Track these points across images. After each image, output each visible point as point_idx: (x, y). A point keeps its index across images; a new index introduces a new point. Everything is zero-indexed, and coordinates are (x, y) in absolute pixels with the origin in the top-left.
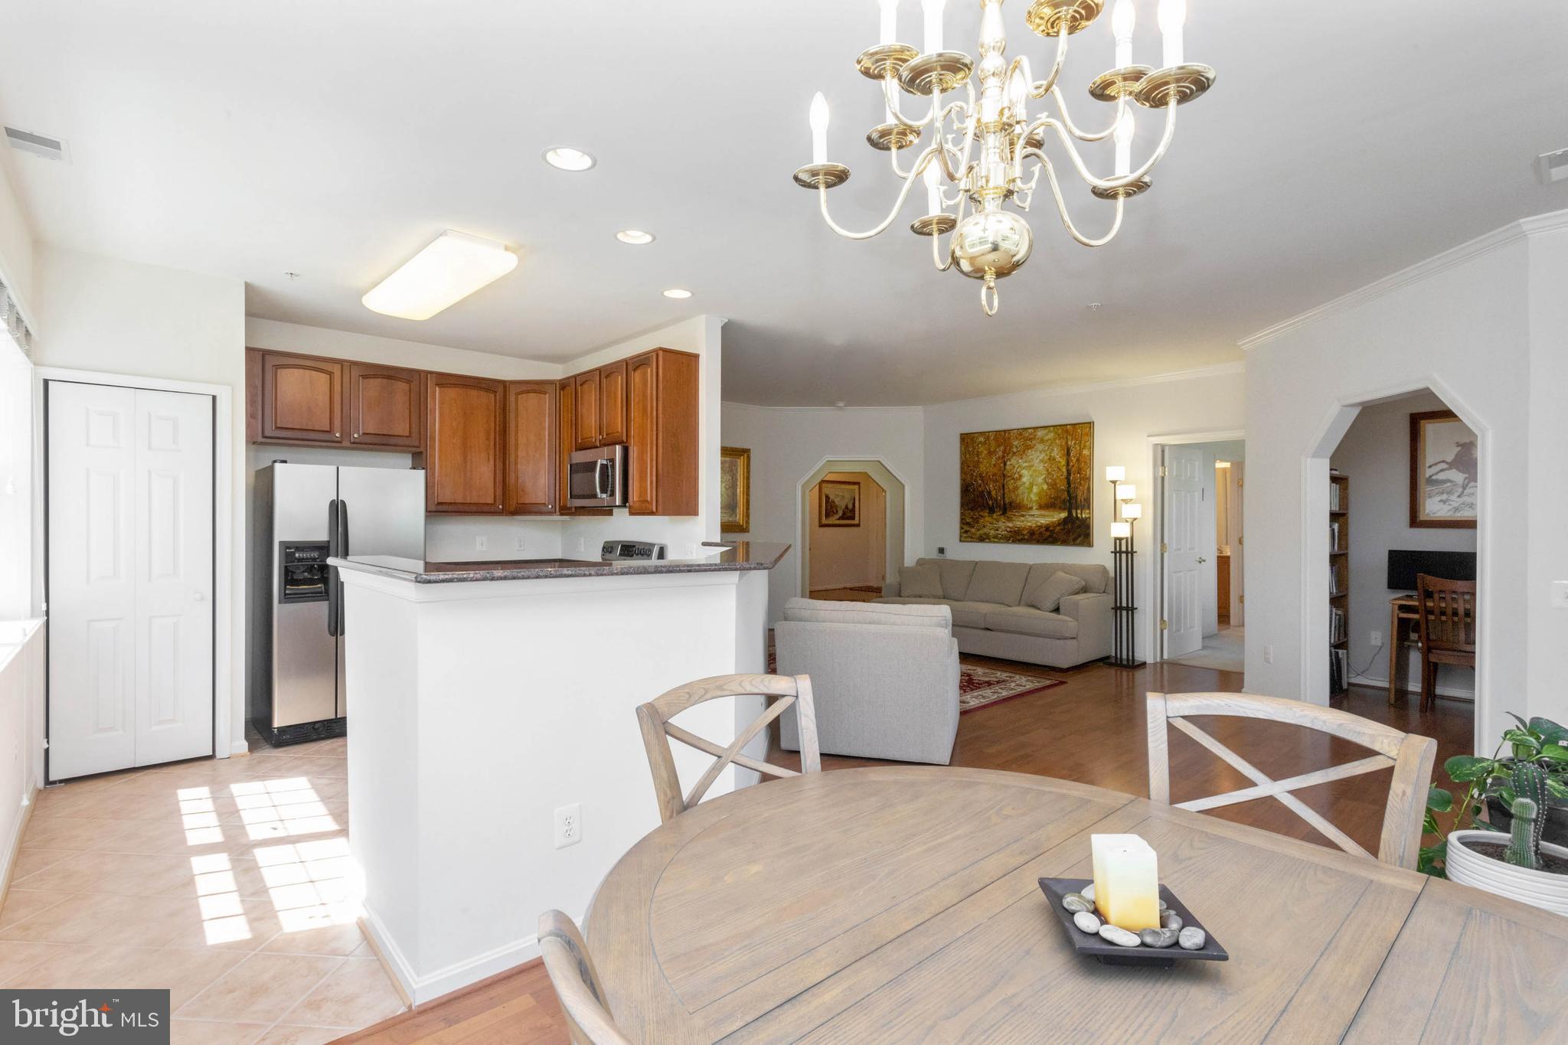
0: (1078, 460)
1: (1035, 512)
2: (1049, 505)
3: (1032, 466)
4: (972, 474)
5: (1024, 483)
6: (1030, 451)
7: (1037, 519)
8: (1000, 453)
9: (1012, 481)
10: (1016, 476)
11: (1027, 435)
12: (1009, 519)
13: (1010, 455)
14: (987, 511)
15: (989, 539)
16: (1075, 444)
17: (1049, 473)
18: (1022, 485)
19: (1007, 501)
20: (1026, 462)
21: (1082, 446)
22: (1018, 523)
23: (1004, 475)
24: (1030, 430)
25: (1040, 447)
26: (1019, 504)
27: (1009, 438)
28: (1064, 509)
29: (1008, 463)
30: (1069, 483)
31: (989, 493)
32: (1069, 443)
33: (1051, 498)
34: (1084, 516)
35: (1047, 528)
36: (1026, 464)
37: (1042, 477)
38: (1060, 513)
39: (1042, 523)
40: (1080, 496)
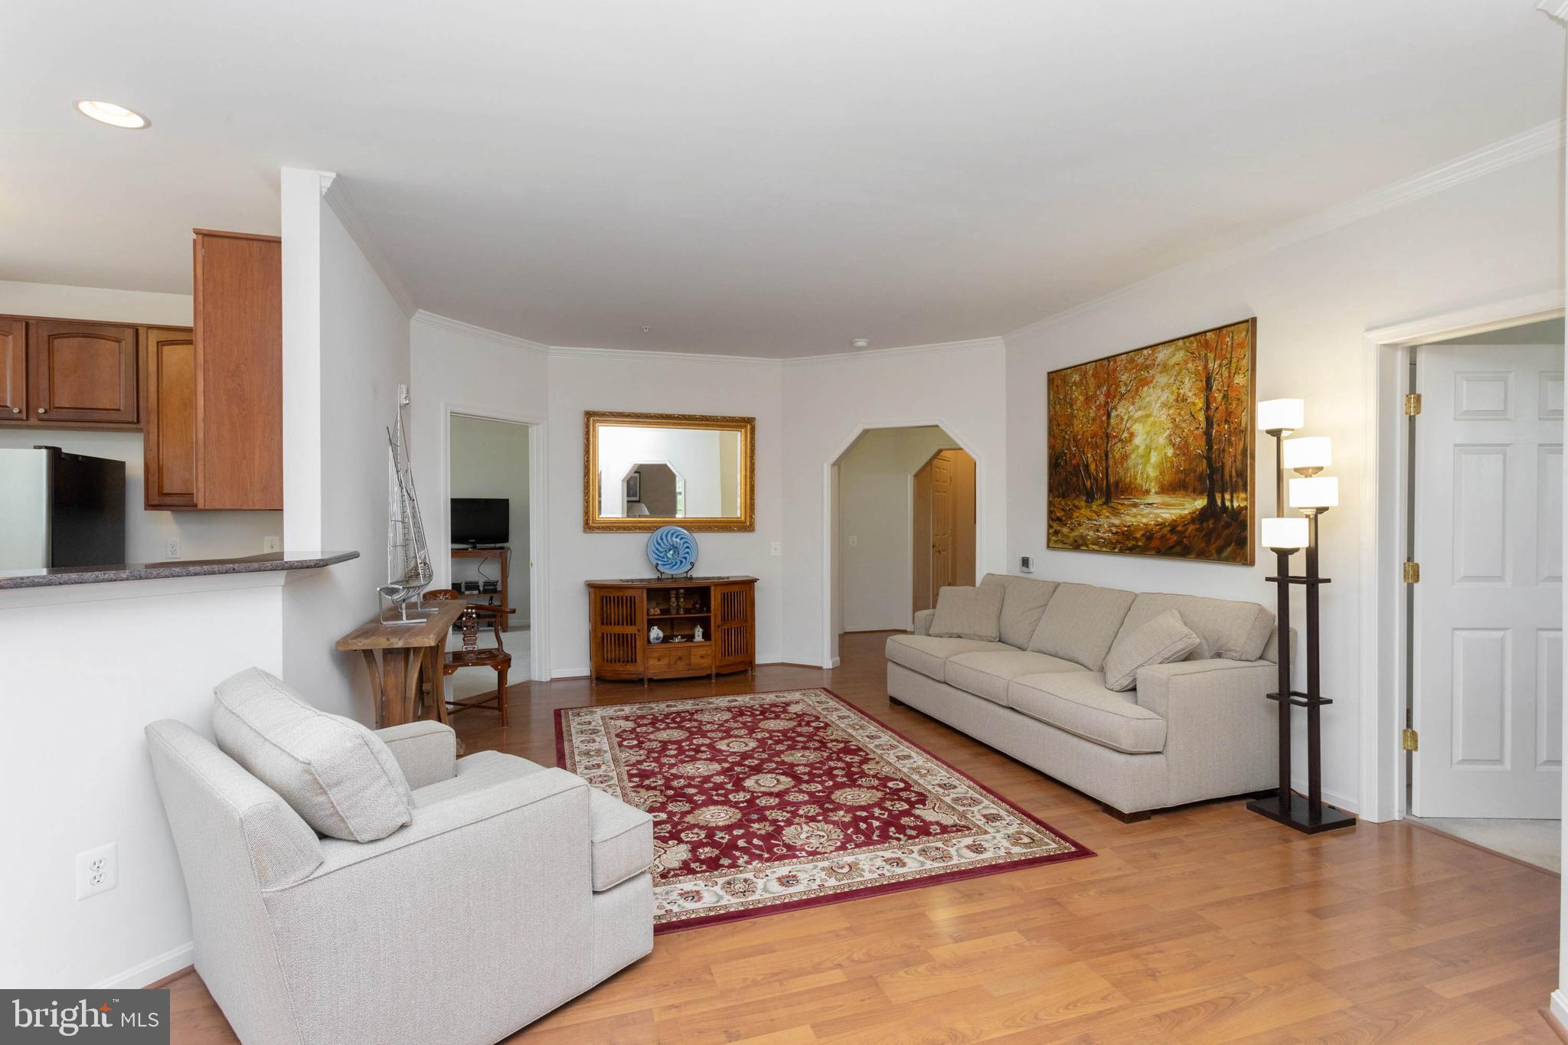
0: (1225, 397)
1: (1153, 498)
2: (1175, 486)
3: (1148, 416)
4: (1064, 438)
5: (1138, 447)
6: (1146, 388)
7: (1158, 511)
8: (1102, 398)
9: (1119, 445)
10: (1126, 435)
11: (1141, 360)
12: (1116, 512)
13: (1116, 400)
14: (1084, 498)
15: (1087, 546)
16: (1220, 366)
17: (1177, 426)
18: (1134, 451)
19: (1112, 480)
20: (1140, 409)
21: (1233, 371)
22: (1128, 518)
23: (1108, 436)
24: (1145, 352)
25: (1162, 379)
26: (1130, 482)
27: (1115, 370)
28: (1201, 493)
29: (1114, 414)
30: (1209, 442)
31: (1087, 467)
32: (1211, 365)
33: (1178, 471)
34: (1236, 505)
35: (1173, 526)
36: (1140, 413)
37: (1165, 435)
38: (1195, 500)
39: (1165, 519)
40: (1230, 466)
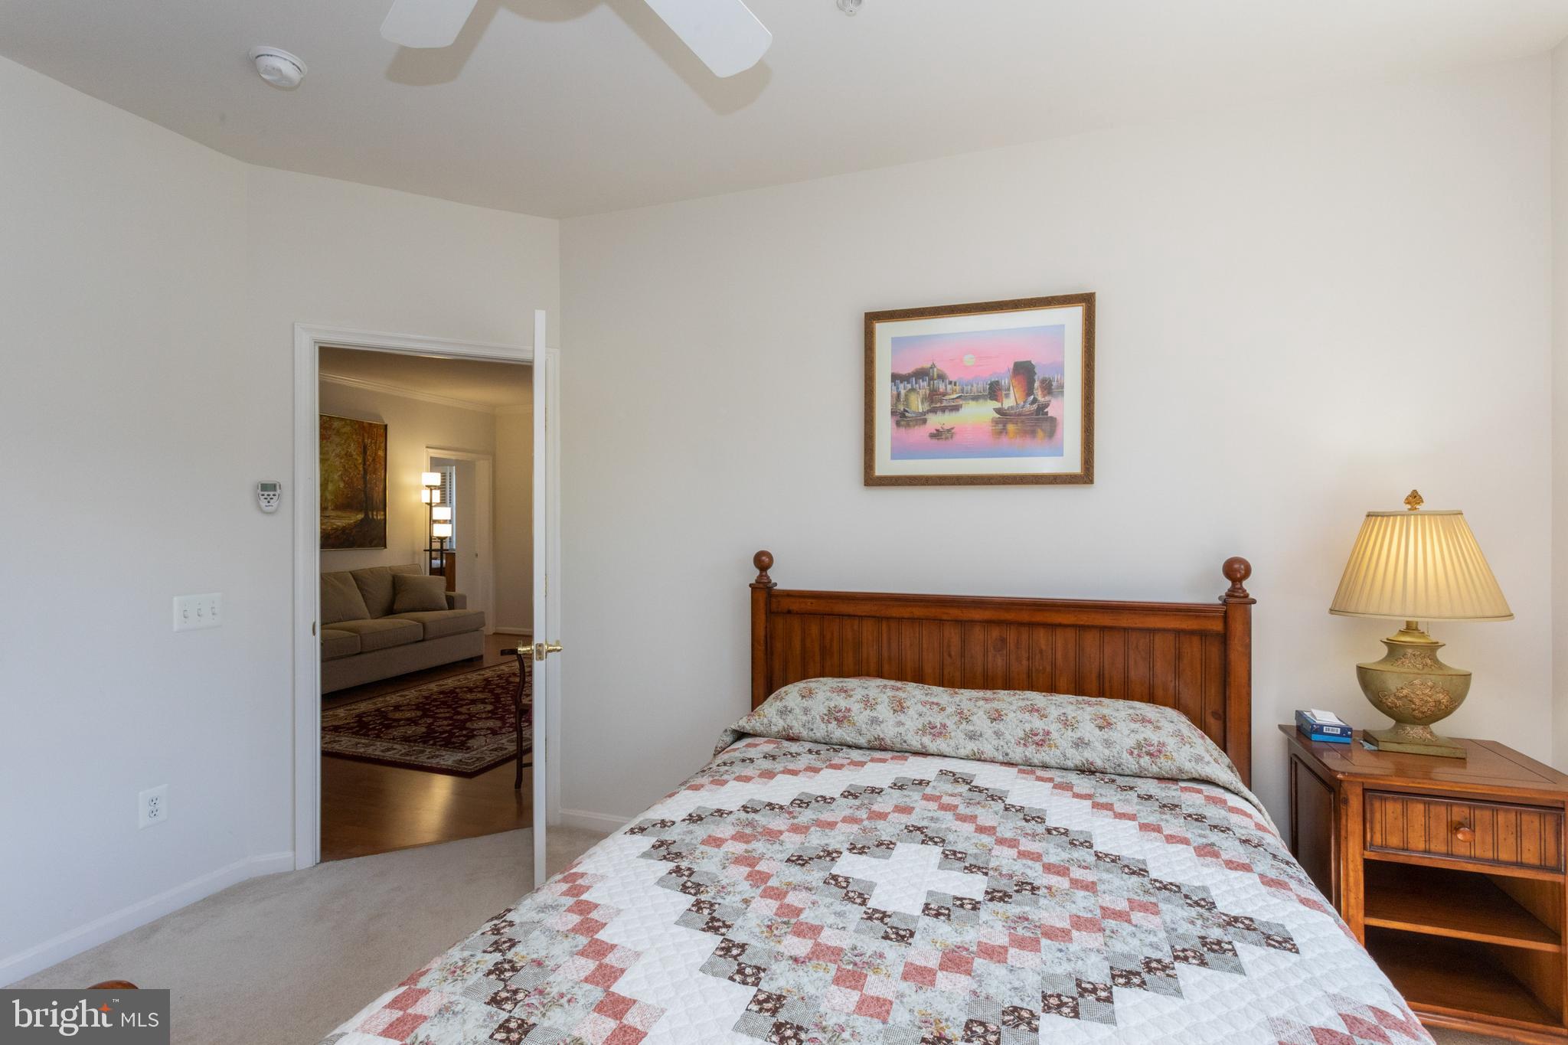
0: (374, 460)
1: (330, 513)
2: (345, 506)
7: (333, 521)
16: (371, 443)
17: (346, 470)
21: (378, 447)
25: (337, 439)
28: (361, 511)
30: (365, 482)
32: (366, 440)
33: (347, 497)
34: (379, 518)
35: (343, 530)
37: (338, 474)
38: (357, 515)
39: (339, 526)
40: (377, 496)
